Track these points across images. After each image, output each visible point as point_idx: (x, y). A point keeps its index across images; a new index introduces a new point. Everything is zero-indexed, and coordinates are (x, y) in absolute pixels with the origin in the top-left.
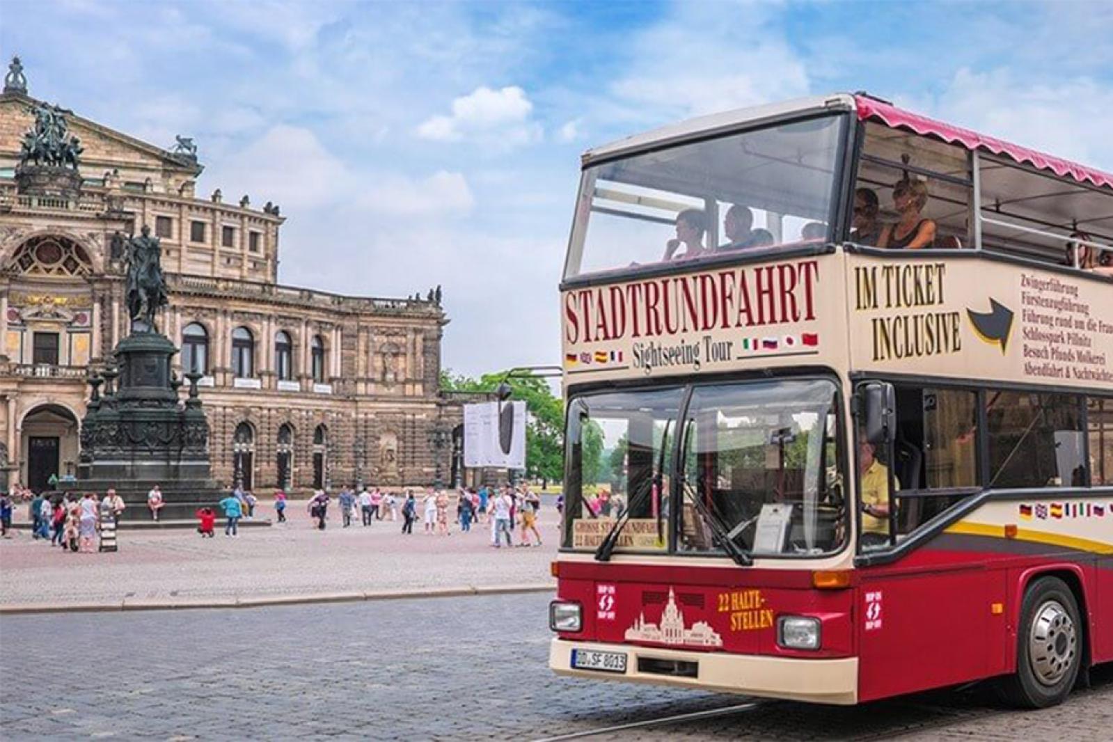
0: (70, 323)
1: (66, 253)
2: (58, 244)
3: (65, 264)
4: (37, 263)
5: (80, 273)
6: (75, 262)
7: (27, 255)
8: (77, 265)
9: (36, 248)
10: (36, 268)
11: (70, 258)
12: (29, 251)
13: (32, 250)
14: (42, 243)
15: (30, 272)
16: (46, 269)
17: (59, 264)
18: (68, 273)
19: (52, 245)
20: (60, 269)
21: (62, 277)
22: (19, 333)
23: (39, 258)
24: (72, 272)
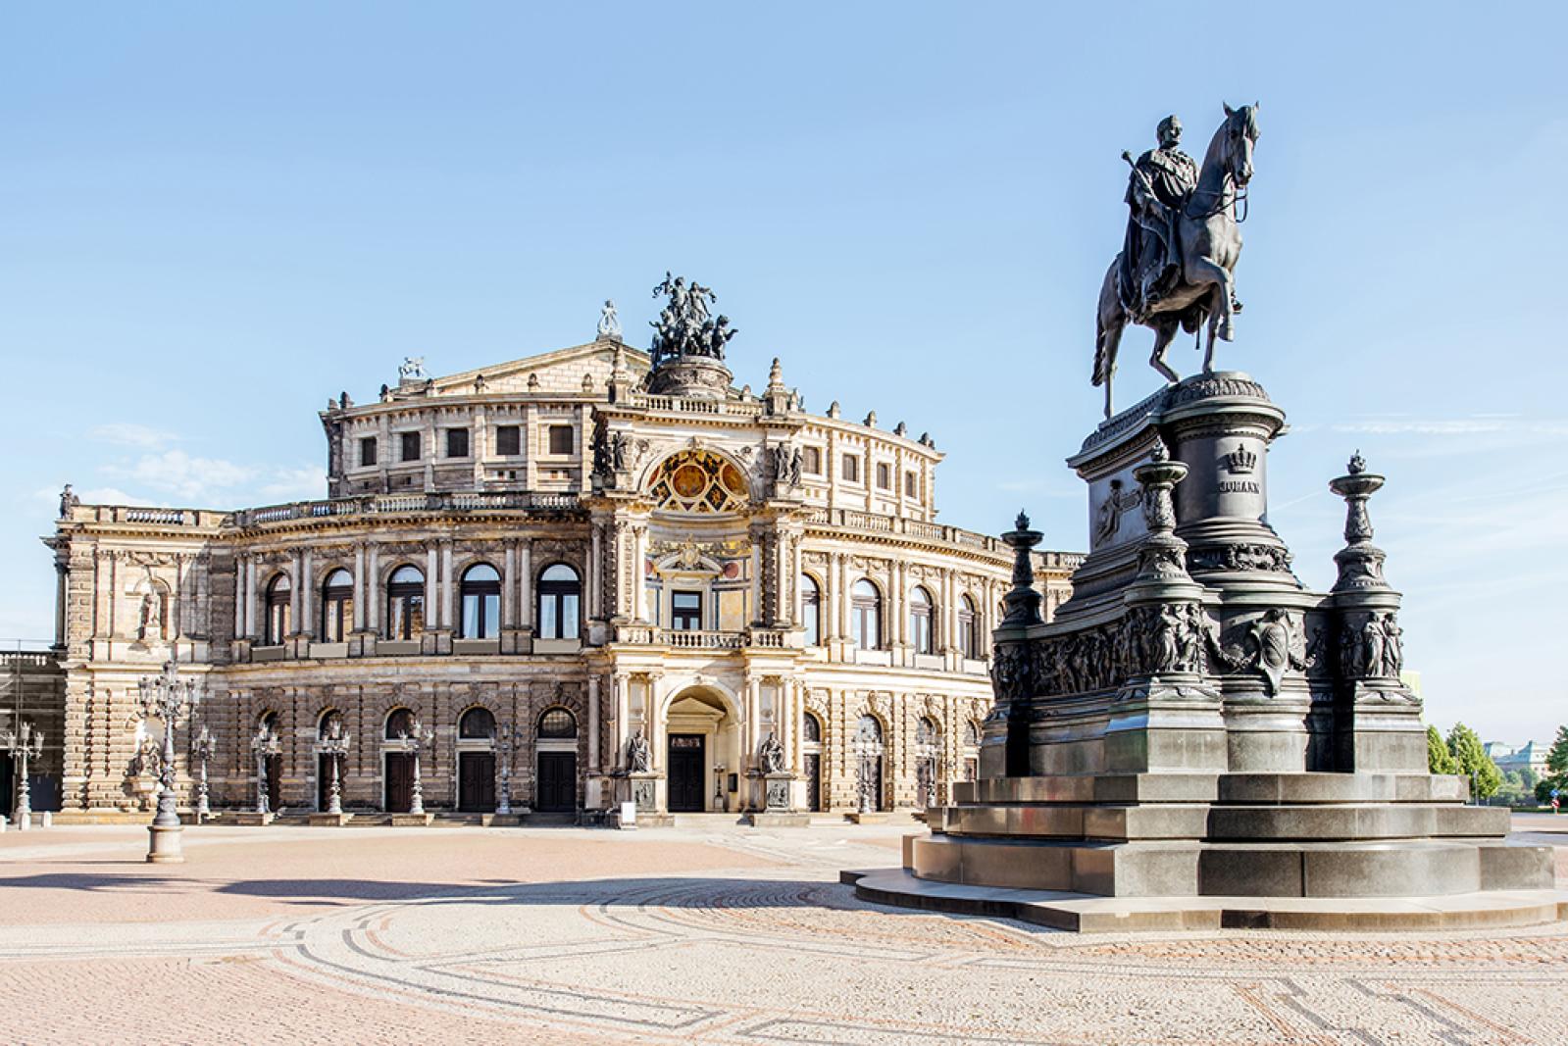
0: (717, 577)
1: (711, 480)
2: (701, 467)
3: (709, 497)
4: (675, 496)
5: (729, 508)
6: (722, 492)
7: (663, 484)
8: (724, 497)
9: (674, 473)
10: (673, 502)
11: (715, 487)
12: (665, 479)
13: (670, 475)
14: (681, 466)
15: (667, 508)
16: (684, 504)
17: (702, 497)
18: (712, 508)
19: (693, 468)
20: (702, 504)
21: (705, 514)
22: (655, 591)
23: (678, 489)
24: (717, 508)
